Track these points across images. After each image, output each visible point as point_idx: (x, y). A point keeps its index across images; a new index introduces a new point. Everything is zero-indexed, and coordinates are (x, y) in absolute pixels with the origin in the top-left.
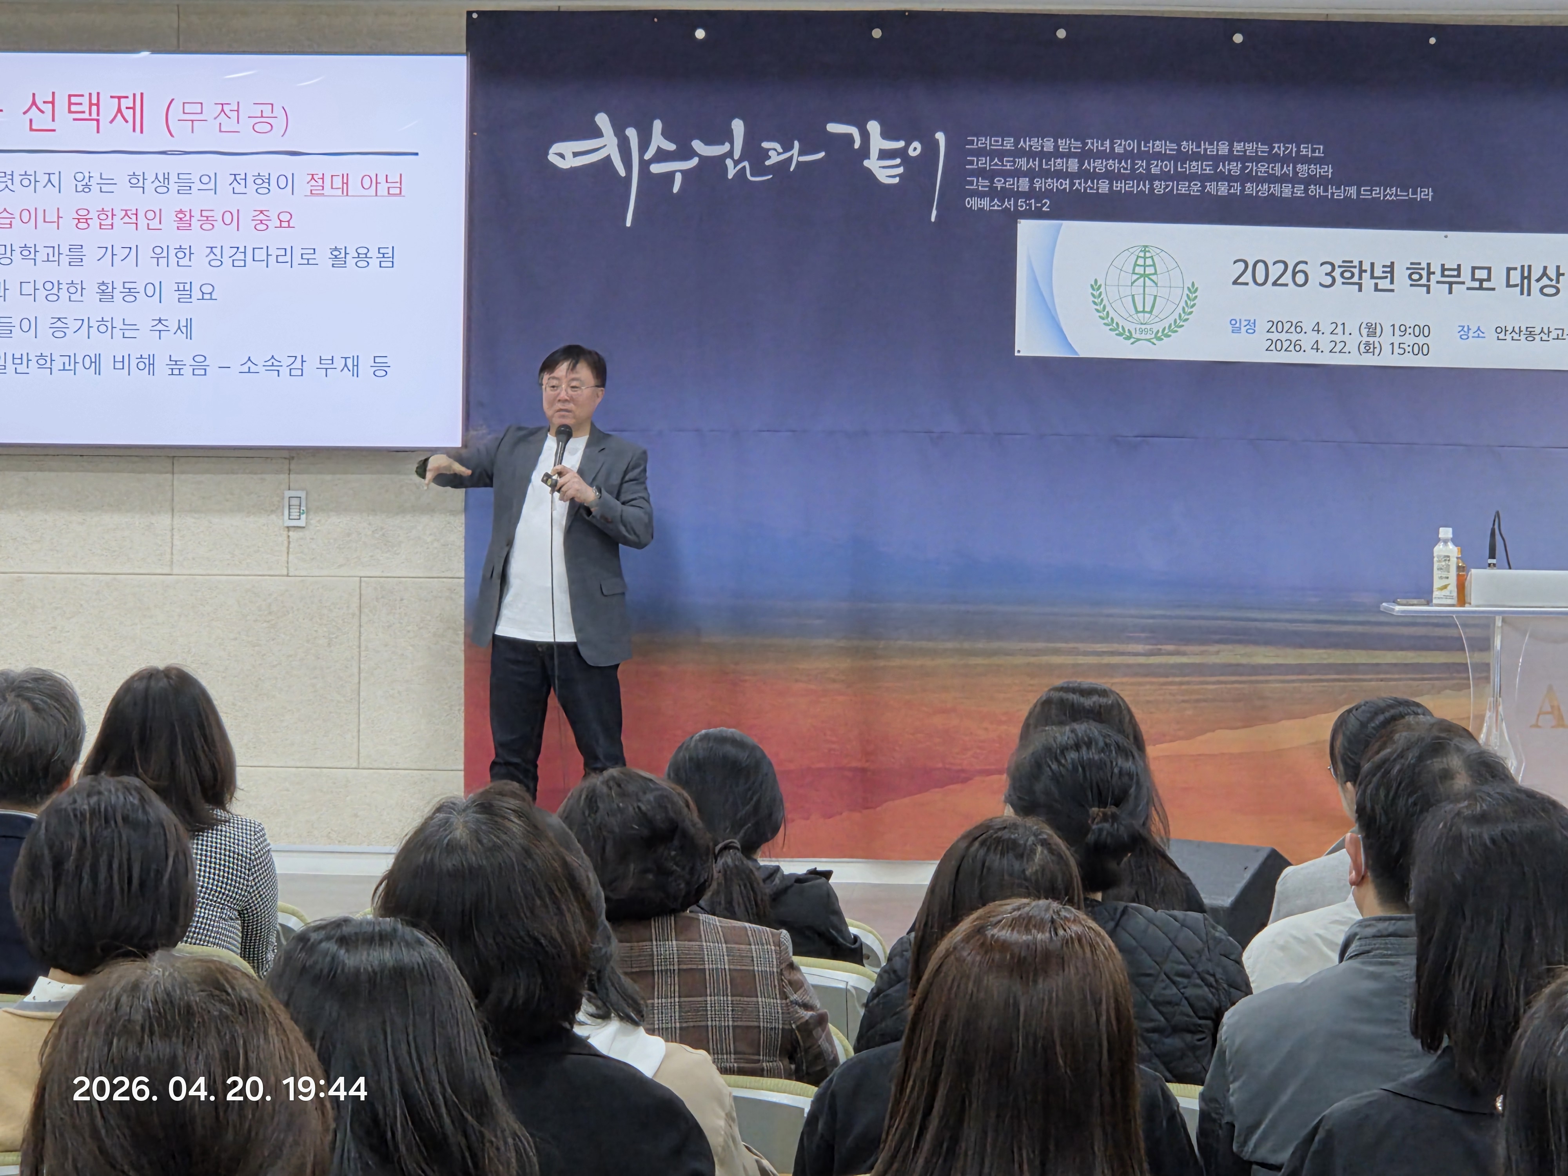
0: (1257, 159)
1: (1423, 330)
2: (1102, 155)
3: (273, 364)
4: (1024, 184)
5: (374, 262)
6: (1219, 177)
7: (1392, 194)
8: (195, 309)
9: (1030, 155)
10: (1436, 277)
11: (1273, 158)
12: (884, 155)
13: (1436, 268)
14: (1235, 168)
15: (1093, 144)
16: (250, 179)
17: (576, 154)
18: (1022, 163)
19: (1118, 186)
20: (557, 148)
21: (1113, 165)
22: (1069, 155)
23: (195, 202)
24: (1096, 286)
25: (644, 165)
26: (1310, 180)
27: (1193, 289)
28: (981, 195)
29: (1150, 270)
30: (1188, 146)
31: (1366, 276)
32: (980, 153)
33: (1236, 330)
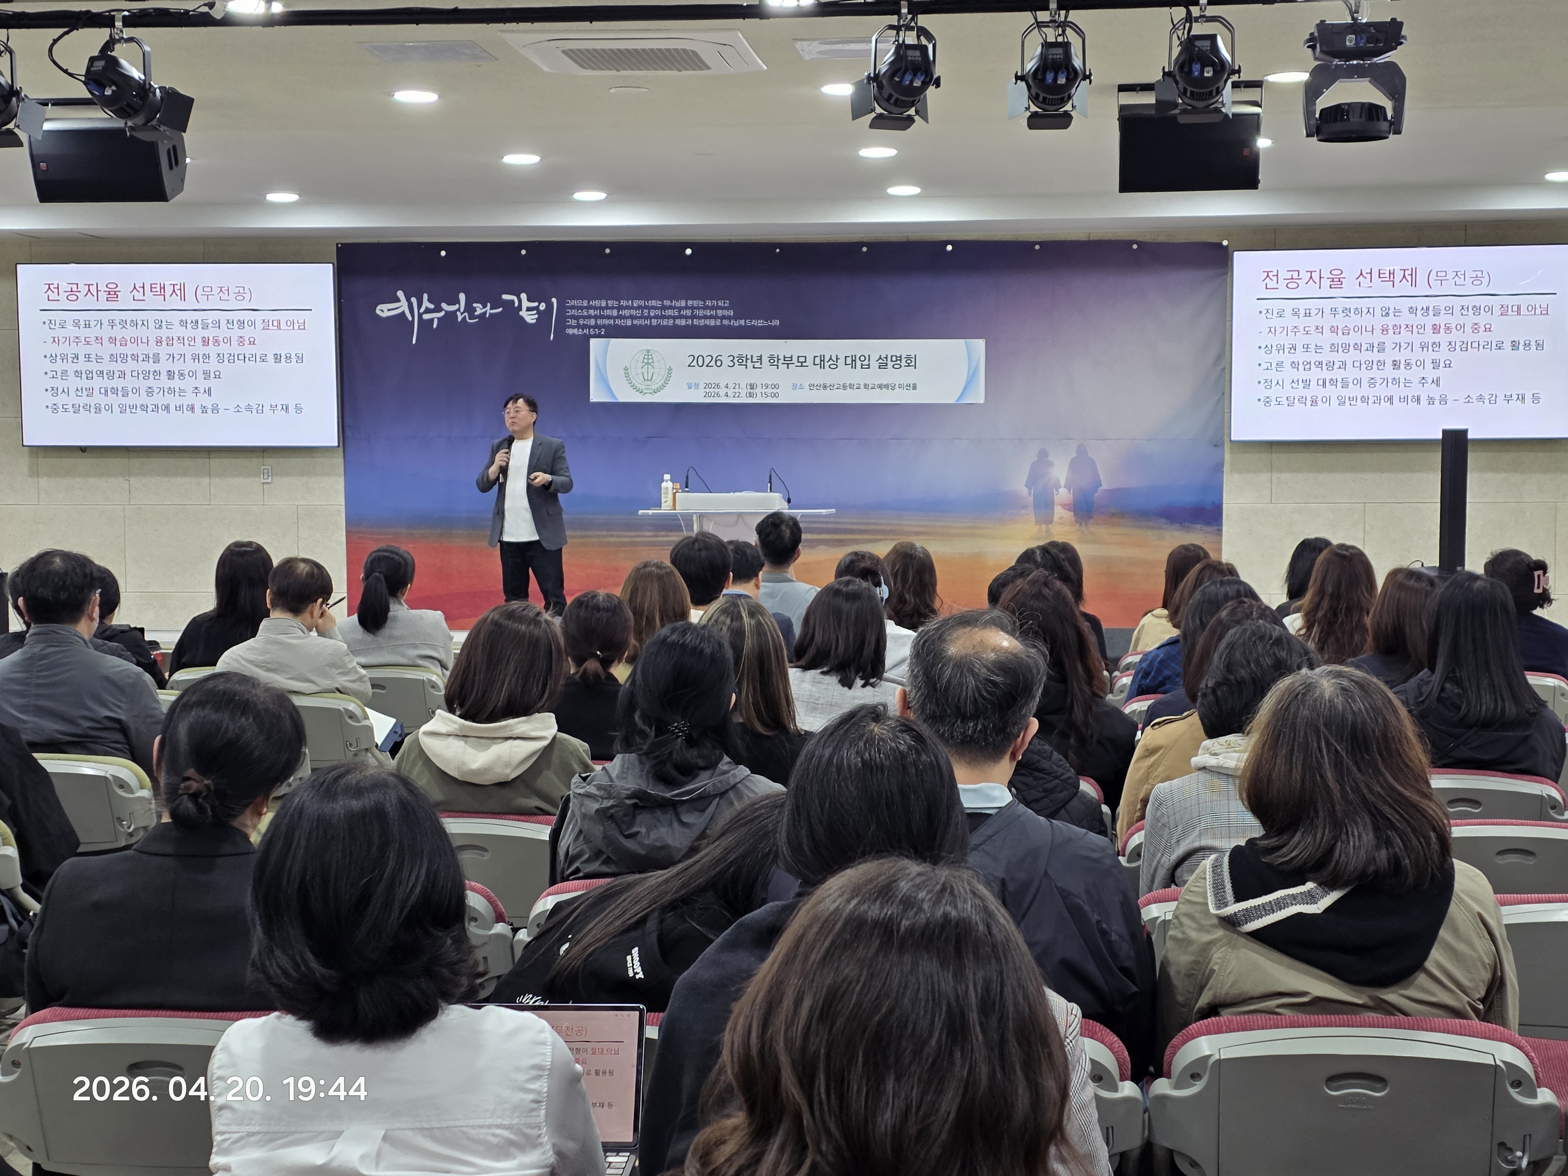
0: (698, 308)
1: (775, 386)
2: (627, 308)
3: (249, 408)
4: (592, 322)
5: (294, 360)
6: (681, 317)
7: (760, 323)
8: (212, 383)
9: (595, 308)
10: (782, 361)
11: (705, 308)
12: (529, 309)
13: (781, 357)
14: (688, 312)
15: (624, 303)
16: (235, 323)
17: (389, 310)
18: (592, 312)
19: (635, 322)
20: (380, 307)
21: (633, 312)
22: (612, 308)
23: (210, 333)
24: (626, 369)
25: (420, 315)
26: (723, 318)
27: (670, 369)
28: (573, 327)
29: (650, 361)
30: (667, 303)
31: (749, 361)
32: (572, 307)
33: (690, 388)
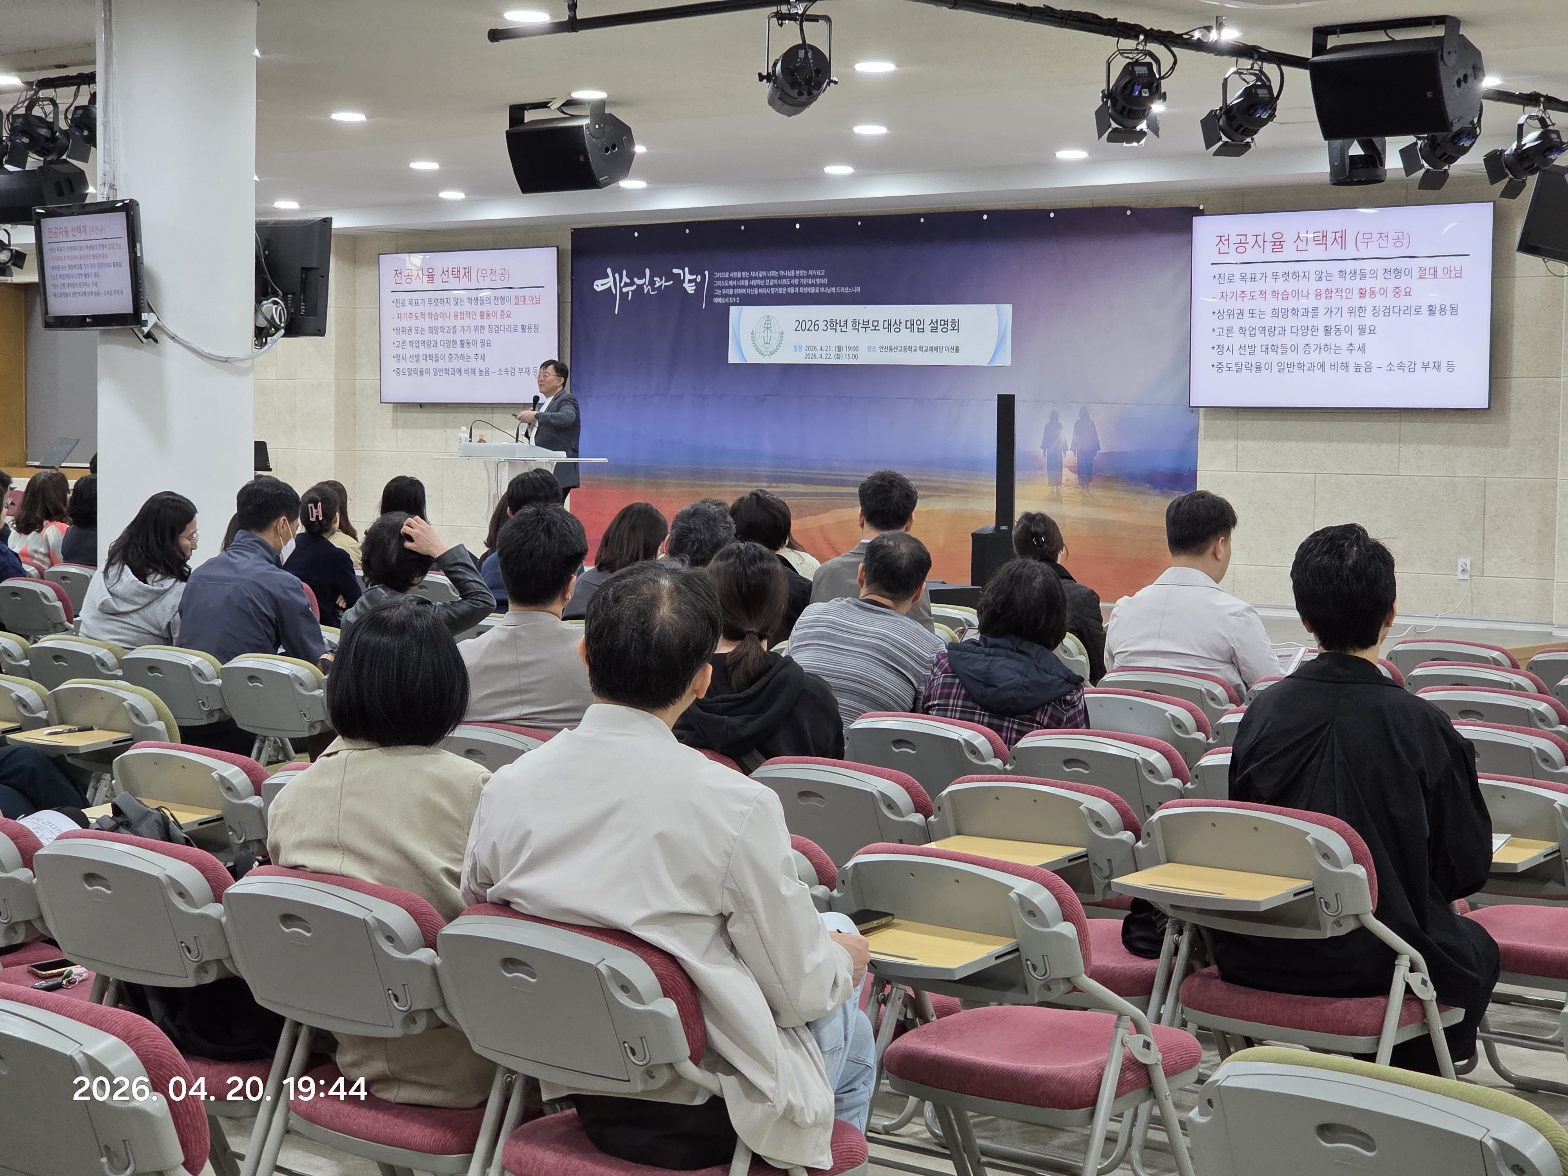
0: (803, 277)
1: (856, 348)
2: (756, 278)
3: (506, 371)
4: (731, 292)
5: (533, 329)
6: (791, 285)
7: (846, 290)
9: (733, 279)
10: (861, 325)
11: (809, 277)
12: (690, 281)
13: (861, 322)
14: (796, 281)
15: (753, 274)
16: (499, 299)
17: (602, 285)
18: (731, 283)
19: (761, 291)
20: (596, 282)
21: (759, 282)
22: (745, 279)
23: (485, 308)
24: (753, 333)
25: (621, 288)
26: (821, 285)
28: (719, 296)
29: (769, 326)
30: (782, 273)
31: (838, 325)
32: (718, 279)
33: (796, 350)
